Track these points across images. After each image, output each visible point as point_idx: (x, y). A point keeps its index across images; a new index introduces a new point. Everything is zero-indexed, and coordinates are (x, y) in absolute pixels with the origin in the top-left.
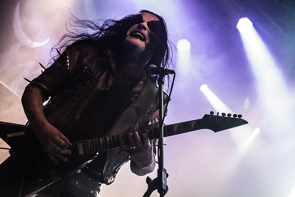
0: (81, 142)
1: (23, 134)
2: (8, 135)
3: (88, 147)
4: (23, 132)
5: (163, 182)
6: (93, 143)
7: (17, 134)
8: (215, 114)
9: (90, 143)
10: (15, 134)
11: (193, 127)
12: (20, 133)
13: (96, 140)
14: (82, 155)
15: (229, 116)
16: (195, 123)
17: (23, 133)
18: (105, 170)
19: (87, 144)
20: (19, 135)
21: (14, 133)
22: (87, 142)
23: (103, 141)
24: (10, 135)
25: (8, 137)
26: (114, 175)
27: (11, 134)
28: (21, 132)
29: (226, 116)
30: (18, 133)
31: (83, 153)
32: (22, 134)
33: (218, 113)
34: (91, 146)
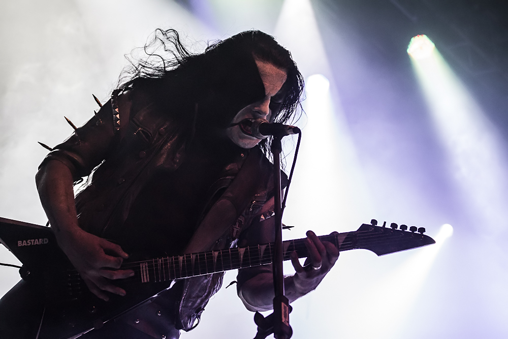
0: (145, 262)
1: (45, 243)
2: (20, 243)
3: (157, 270)
4: (45, 239)
5: (283, 321)
6: (166, 264)
7: (34, 242)
8: (380, 224)
9: (162, 264)
10: (31, 242)
11: (340, 244)
12: (40, 240)
13: (172, 260)
14: (146, 283)
15: (403, 230)
16: (344, 237)
17: (46, 241)
18: (182, 306)
19: (156, 265)
20: (38, 243)
21: (30, 239)
22: (156, 261)
23: (183, 261)
24: (22, 243)
25: (19, 245)
26: (199, 314)
27: (25, 241)
28: (43, 238)
29: (398, 228)
30: (37, 240)
31: (148, 280)
32: (43, 242)
33: (385, 223)
34: (162, 268)
